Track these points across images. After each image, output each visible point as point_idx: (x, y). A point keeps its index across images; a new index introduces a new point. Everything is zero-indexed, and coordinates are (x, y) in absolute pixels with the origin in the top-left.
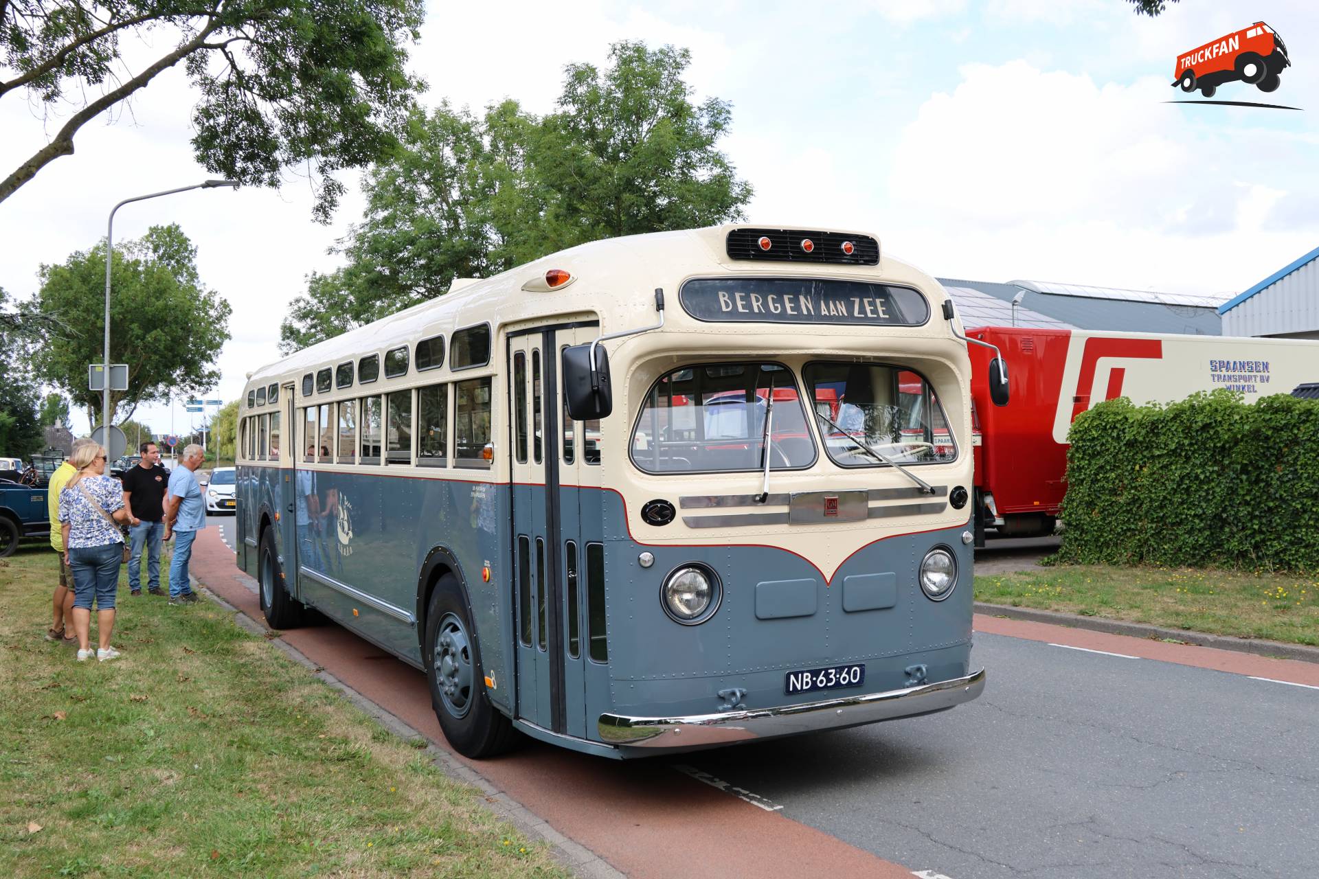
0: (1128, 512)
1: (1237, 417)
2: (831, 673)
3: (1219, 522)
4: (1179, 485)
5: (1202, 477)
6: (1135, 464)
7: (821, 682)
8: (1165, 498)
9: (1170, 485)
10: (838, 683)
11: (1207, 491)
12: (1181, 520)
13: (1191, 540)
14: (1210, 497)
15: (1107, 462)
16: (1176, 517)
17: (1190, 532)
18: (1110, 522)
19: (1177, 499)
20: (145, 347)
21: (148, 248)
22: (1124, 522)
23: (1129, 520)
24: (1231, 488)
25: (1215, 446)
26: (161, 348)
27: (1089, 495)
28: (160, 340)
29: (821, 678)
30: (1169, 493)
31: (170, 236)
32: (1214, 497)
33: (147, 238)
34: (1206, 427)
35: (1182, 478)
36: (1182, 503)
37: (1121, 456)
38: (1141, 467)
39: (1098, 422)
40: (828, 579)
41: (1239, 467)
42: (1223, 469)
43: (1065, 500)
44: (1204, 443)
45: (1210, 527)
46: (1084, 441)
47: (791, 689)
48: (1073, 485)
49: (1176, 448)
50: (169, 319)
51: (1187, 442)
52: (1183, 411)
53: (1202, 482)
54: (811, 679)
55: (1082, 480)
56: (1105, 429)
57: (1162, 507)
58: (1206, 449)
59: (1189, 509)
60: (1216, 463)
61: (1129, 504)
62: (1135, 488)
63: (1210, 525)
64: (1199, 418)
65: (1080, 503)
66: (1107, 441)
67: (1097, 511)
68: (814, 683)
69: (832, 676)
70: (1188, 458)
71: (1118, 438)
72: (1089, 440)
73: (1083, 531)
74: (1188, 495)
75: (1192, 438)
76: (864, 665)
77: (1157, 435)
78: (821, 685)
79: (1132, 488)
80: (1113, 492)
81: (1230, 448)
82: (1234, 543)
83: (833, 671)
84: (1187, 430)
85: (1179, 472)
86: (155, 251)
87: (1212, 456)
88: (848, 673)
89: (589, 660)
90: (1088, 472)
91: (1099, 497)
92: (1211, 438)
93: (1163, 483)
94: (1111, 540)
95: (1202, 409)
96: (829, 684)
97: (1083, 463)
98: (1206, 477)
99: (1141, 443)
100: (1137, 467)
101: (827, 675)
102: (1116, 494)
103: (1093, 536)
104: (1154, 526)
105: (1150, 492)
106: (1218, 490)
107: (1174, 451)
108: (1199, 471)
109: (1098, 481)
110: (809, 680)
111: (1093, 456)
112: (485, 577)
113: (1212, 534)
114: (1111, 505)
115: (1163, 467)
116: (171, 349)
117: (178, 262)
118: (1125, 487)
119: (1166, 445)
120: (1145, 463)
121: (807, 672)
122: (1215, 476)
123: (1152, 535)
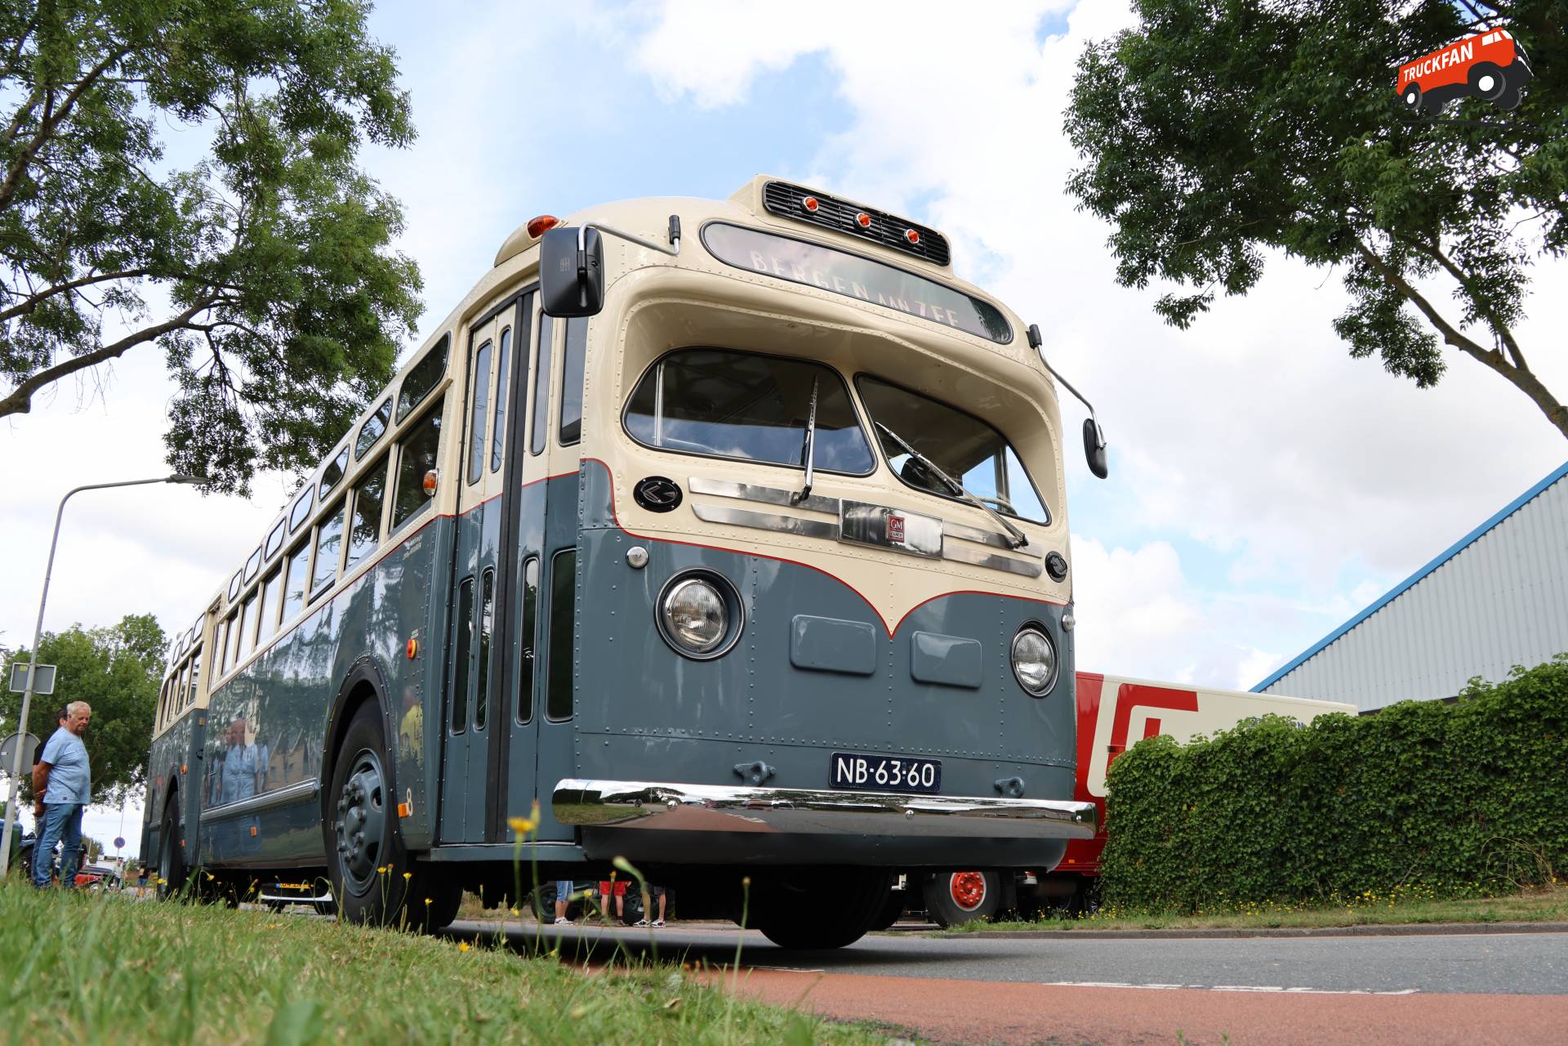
0: (1176, 857)
1: (1291, 740)
2: (895, 766)
3: (1281, 856)
4: (1232, 822)
5: (1257, 809)
6: (1182, 804)
7: (882, 776)
8: (1217, 837)
9: (1222, 822)
10: (904, 781)
11: (1264, 826)
12: (1237, 860)
13: (1249, 881)
14: (1268, 831)
15: (1151, 804)
16: (1231, 857)
17: (1247, 873)
18: (1157, 872)
19: (1231, 837)
20: (102, 736)
21: (120, 638)
22: (1173, 870)
23: (1178, 867)
24: (1291, 818)
25: (1270, 774)
26: (119, 739)
27: (1132, 843)
28: (118, 731)
29: (881, 770)
30: (1222, 832)
31: (144, 627)
32: (1272, 830)
33: (121, 627)
34: (1259, 753)
35: (1235, 813)
36: (1236, 841)
37: (1166, 796)
38: (1189, 807)
39: (1139, 761)
40: (892, 629)
41: (1298, 791)
42: (1280, 800)
43: (1105, 852)
44: (1257, 771)
45: (1269, 865)
46: (1124, 783)
47: (839, 780)
48: (1113, 834)
49: (1228, 780)
50: (131, 710)
51: (1238, 772)
52: (1233, 740)
53: (1257, 815)
54: (868, 770)
55: (1123, 828)
56: (1147, 768)
57: (1214, 848)
58: (1261, 778)
59: (1244, 847)
60: (1271, 793)
61: (1177, 849)
62: (1183, 830)
63: (1269, 862)
64: (1252, 744)
65: (1122, 854)
66: (1150, 781)
67: (1141, 860)
68: (871, 776)
69: (896, 771)
70: (1241, 791)
71: (1162, 777)
72: (1129, 782)
73: (1126, 884)
74: (1244, 831)
75: (1244, 767)
76: (939, 763)
77: (1205, 769)
78: (882, 782)
79: (1180, 830)
80: (1159, 837)
81: (1287, 773)
82: (1297, 879)
83: (898, 763)
84: (1239, 759)
85: (1231, 806)
86: (127, 641)
87: (1268, 785)
88: (919, 770)
89: (546, 718)
90: (1130, 817)
91: (1143, 845)
92: (1265, 766)
93: (1215, 822)
94: (1158, 890)
95: (1254, 736)
96: (892, 783)
97: (1123, 808)
98: (1262, 809)
99: (1188, 779)
100: (1185, 807)
101: (889, 768)
102: (1162, 840)
103: (1138, 888)
104: (1207, 869)
105: (1201, 832)
106: (1277, 821)
107: (1225, 784)
108: (1254, 803)
109: (1141, 826)
110: (863, 770)
111: (1135, 799)
112: (410, 652)
113: (1272, 872)
114: (1156, 852)
115: (1215, 803)
116: (129, 742)
117: (149, 655)
118: (1171, 832)
119: (1216, 779)
120: (1193, 801)
121: (862, 757)
122: (1271, 807)
123: (1205, 881)
